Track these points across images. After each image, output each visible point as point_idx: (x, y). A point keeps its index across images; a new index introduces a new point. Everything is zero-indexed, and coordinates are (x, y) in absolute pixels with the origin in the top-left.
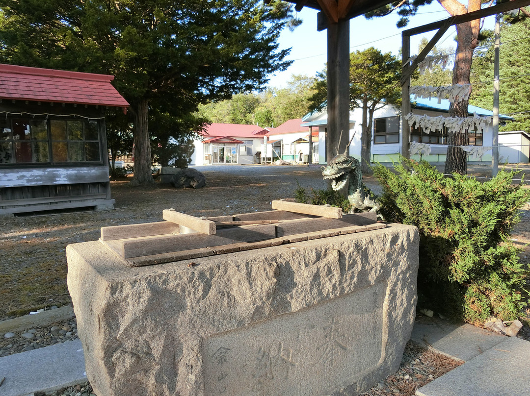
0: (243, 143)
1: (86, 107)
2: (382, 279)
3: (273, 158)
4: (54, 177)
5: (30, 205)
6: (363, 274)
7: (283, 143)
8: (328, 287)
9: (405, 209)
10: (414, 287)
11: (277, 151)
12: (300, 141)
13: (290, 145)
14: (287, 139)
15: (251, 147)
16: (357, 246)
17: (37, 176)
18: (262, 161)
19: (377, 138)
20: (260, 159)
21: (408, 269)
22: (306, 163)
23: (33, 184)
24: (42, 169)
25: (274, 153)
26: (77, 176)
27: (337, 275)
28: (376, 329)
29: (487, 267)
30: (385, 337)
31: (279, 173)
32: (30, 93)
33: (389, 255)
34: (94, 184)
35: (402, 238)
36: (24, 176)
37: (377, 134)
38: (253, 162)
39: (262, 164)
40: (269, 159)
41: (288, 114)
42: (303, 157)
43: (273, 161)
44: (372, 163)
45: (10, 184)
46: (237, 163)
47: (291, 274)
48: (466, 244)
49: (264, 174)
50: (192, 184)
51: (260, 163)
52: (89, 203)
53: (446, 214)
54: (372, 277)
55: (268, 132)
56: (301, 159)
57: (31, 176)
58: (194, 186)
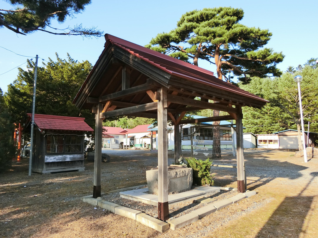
0: (114, 137)
1: (80, 132)
2: (188, 175)
3: (130, 146)
4: (65, 158)
5: (56, 169)
6: (185, 174)
7: (136, 137)
8: (181, 175)
9: (191, 166)
10: (192, 177)
11: (132, 142)
12: (145, 137)
13: (139, 139)
14: (138, 136)
15: (118, 140)
16: (184, 170)
17: (60, 158)
18: (124, 147)
19: (184, 137)
20: (122, 146)
21: (191, 174)
22: (147, 148)
23: (58, 161)
24: (62, 155)
25: (130, 143)
26: (73, 158)
27: (182, 173)
28: (187, 183)
29: (204, 175)
30: (188, 184)
31: (138, 154)
32: (61, 127)
33: (188, 172)
34: (78, 161)
35: (190, 169)
36: (56, 158)
37: (184, 135)
38: (119, 148)
39: (124, 149)
40: (128, 146)
41: (136, 121)
42: (146, 145)
43: (130, 147)
44: (182, 149)
45: (51, 161)
46: (110, 148)
47: (177, 173)
48: (200, 171)
49: (130, 155)
50: (104, 160)
51: (122, 148)
52: (76, 169)
53: (197, 166)
54: (186, 175)
55: (127, 131)
56: (145, 147)
57: (58, 158)
58: (105, 161)
